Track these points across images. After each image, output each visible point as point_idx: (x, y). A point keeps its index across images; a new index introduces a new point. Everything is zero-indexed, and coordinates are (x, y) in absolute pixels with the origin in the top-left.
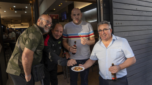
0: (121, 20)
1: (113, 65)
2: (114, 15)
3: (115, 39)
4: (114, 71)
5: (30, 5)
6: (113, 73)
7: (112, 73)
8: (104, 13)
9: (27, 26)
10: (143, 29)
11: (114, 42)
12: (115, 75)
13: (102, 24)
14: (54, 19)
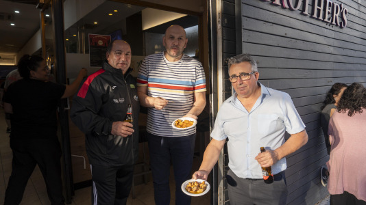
0: (257, 54)
1: (263, 150)
2: (244, 44)
3: (267, 93)
4: (265, 162)
5: (39, 7)
6: (264, 166)
7: (262, 168)
8: (224, 38)
9: (13, 62)
10: (297, 76)
11: (264, 100)
12: (268, 169)
13: (238, 62)
14: (100, 46)
